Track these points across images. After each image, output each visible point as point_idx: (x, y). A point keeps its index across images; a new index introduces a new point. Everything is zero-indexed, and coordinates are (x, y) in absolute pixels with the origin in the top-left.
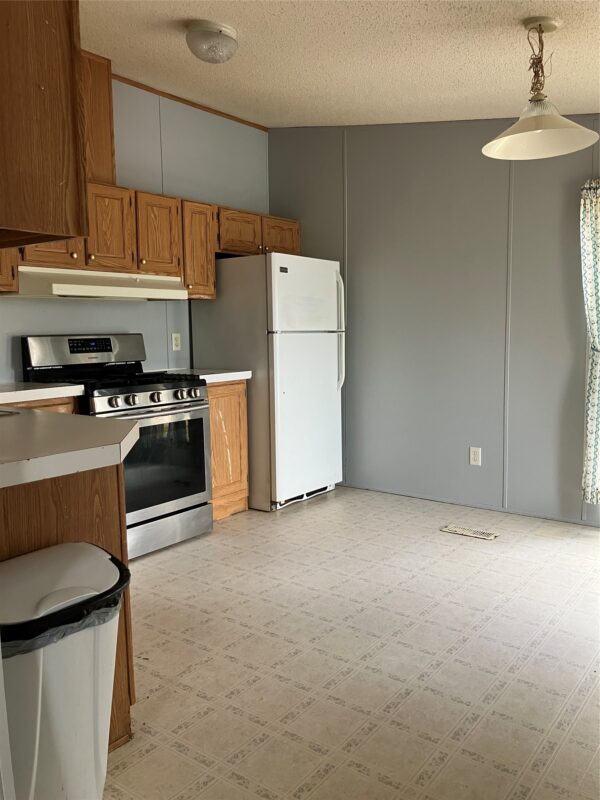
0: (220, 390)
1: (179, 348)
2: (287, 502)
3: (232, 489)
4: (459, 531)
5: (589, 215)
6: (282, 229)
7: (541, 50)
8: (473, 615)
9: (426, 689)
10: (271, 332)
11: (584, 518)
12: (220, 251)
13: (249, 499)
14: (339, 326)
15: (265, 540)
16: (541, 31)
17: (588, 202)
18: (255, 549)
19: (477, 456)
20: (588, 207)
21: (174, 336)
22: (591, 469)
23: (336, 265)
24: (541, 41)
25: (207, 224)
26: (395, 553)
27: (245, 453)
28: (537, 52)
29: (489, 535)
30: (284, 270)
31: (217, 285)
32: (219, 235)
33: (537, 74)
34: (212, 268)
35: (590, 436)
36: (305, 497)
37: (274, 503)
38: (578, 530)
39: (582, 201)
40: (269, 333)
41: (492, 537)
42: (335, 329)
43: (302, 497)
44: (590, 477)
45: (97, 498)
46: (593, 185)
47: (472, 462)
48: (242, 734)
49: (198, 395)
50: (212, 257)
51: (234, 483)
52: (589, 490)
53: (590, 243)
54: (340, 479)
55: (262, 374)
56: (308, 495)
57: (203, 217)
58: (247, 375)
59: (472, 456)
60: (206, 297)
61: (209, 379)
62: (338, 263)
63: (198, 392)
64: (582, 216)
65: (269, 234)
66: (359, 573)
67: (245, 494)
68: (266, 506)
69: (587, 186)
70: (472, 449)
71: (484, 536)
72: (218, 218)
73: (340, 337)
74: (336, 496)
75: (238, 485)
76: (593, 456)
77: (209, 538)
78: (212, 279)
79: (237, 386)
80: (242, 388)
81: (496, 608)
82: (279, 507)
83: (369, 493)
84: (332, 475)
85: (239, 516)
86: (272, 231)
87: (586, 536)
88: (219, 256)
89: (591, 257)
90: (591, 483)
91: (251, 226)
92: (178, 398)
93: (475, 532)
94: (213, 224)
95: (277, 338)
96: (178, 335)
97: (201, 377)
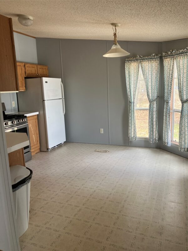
0: (30, 118)
1: (14, 106)
2: (51, 148)
3: (35, 146)
4: (99, 151)
5: (127, 67)
6: (43, 69)
7: (116, 31)
8: (106, 171)
9: (99, 190)
10: (44, 100)
11: (129, 144)
12: (26, 77)
13: (40, 149)
14: (63, 97)
15: (48, 160)
16: (115, 26)
17: (127, 64)
18: (46, 162)
19: (102, 131)
20: (127, 65)
21: (13, 102)
22: (130, 132)
23: (60, 79)
24: (115, 28)
25: (22, 69)
26: (84, 159)
27: (38, 135)
28: (115, 32)
29: (107, 151)
30: (46, 82)
31: (26, 87)
32: (25, 72)
33: (115, 37)
34: (24, 82)
35: (130, 124)
36: (56, 146)
37: (48, 149)
38: (128, 148)
39: (125, 64)
40: (43, 100)
41: (108, 152)
42: (61, 98)
43: (55, 146)
44: (130, 134)
45: (18, 153)
46: (128, 60)
47: (101, 133)
48: (58, 206)
49: (25, 120)
50: (24, 78)
51: (36, 145)
52: (130, 137)
53: (128, 75)
54: (65, 140)
55: (42, 112)
56: (57, 146)
57: (20, 67)
58: (37, 113)
59: (101, 131)
60: (23, 91)
61: (27, 115)
62: (61, 79)
63: (25, 119)
64: (126, 68)
65: (39, 70)
66: (76, 165)
67: (39, 147)
68: (46, 150)
69: (127, 60)
70: (101, 129)
71: (106, 151)
72: (25, 67)
73: (63, 100)
74: (65, 145)
75: (37, 145)
76: (130, 129)
77: (31, 161)
78: (24, 85)
79: (34, 117)
80: (36, 117)
81: (112, 169)
82: (49, 150)
83: (74, 143)
84: (63, 139)
85: (38, 154)
86: (40, 69)
87: (130, 149)
88: (26, 78)
89: (128, 78)
90: (130, 136)
91: (34, 69)
92: (19, 122)
93: (103, 151)
94: (23, 69)
95: (46, 102)
96: (14, 102)
97: (25, 115)
